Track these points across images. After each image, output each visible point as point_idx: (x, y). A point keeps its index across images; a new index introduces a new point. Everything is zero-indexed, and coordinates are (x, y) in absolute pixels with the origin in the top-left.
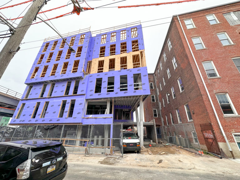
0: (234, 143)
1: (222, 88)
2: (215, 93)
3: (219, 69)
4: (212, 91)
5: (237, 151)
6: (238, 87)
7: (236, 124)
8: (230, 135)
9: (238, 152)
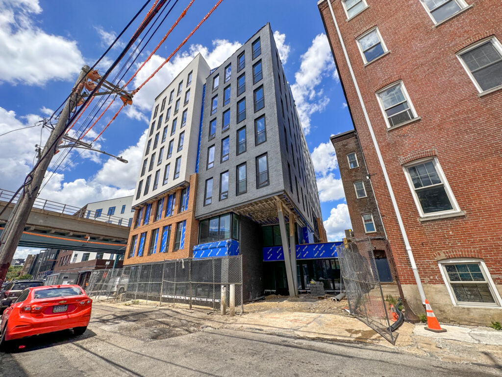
0: (439, 286)
1: (421, 146)
2: (402, 162)
3: (417, 96)
4: (395, 159)
5: (446, 305)
6: (468, 134)
7: (450, 237)
8: (432, 266)
9: (449, 308)
